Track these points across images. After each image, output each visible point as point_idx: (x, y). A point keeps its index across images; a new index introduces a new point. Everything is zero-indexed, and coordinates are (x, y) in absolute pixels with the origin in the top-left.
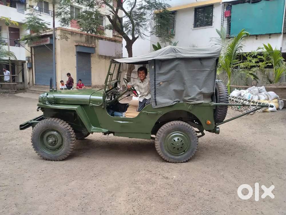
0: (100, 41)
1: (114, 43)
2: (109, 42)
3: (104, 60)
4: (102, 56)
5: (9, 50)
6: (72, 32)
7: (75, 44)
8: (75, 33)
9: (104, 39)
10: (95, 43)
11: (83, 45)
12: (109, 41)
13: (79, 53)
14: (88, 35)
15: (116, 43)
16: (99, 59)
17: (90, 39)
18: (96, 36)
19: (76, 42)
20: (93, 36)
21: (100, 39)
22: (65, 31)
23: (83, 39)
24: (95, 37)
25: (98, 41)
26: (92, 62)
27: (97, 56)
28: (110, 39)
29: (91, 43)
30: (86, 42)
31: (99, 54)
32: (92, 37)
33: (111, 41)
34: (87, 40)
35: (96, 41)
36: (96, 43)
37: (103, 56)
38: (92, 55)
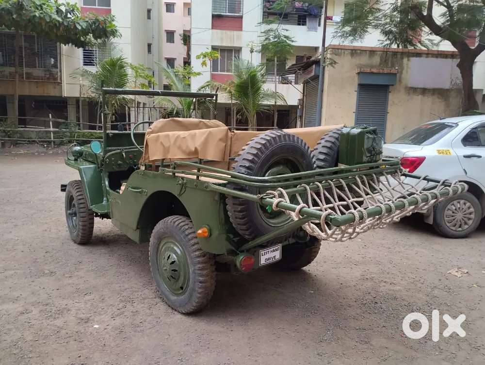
0: (414, 60)
1: (449, 60)
2: (436, 59)
3: (420, 96)
4: (416, 88)
5: (276, 90)
6: (354, 50)
7: (357, 71)
8: (359, 51)
9: (426, 56)
10: (401, 66)
11: (368, 71)
12: (437, 57)
13: (362, 87)
14: (387, 52)
15: (454, 60)
16: (407, 94)
17: (390, 59)
18: (404, 51)
19: (360, 66)
20: (397, 52)
21: (413, 56)
22: (340, 50)
23: (376, 60)
24: (402, 53)
25: (408, 60)
26: (390, 103)
27: (403, 90)
28: (440, 53)
29: (393, 66)
30: (380, 64)
31: (409, 86)
32: (395, 53)
33: (443, 58)
34: (384, 61)
35: (405, 60)
36: (405, 66)
37: (418, 88)
38: (391, 88)
